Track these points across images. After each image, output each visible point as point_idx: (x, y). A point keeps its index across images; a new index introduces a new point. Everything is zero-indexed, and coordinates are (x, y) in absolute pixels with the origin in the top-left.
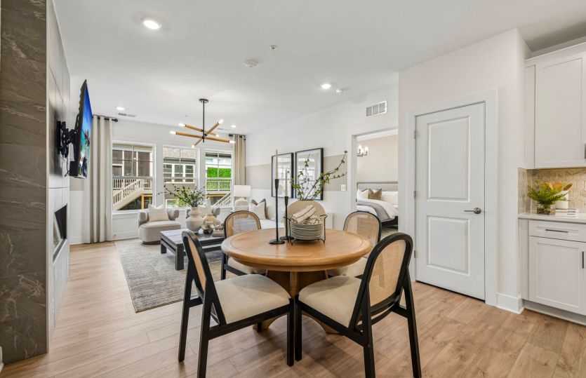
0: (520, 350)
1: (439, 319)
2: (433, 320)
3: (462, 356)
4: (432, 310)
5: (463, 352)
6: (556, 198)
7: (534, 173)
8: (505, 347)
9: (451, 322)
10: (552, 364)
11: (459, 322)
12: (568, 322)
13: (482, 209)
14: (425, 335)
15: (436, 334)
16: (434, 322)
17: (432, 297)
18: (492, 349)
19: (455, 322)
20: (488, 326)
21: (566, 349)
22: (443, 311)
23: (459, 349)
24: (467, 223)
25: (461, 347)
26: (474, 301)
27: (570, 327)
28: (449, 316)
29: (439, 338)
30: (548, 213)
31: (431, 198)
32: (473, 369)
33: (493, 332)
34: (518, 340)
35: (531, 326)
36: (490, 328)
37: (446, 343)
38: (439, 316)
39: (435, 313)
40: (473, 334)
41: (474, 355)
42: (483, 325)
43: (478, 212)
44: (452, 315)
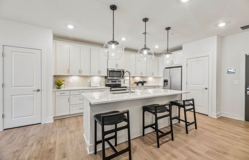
0: (57, 131)
1: (25, 138)
2: (23, 140)
3: (41, 144)
4: (20, 137)
5: (41, 143)
6: (62, 84)
7: (55, 76)
8: (53, 133)
9: (31, 137)
10: (65, 130)
11: (34, 135)
12: (65, 118)
13: (40, 89)
14: (22, 147)
15: (27, 144)
16: (24, 140)
17: (17, 132)
18: (49, 136)
19: (33, 135)
20: (45, 130)
21: (67, 124)
22: (25, 134)
23: (39, 143)
24: (34, 95)
25: (39, 141)
26: (37, 125)
27: (66, 119)
28: (29, 135)
29: (29, 144)
30: (60, 88)
31: (14, 87)
32: (46, 145)
33: (48, 131)
34: (55, 129)
35: (57, 124)
36: (46, 130)
37: (33, 144)
38: (25, 137)
39: (22, 137)
40: (42, 135)
41: (45, 141)
42: (44, 131)
43: (38, 91)
44: (30, 134)
